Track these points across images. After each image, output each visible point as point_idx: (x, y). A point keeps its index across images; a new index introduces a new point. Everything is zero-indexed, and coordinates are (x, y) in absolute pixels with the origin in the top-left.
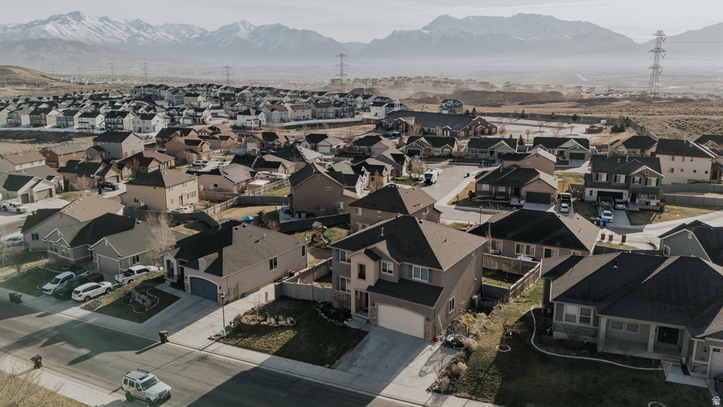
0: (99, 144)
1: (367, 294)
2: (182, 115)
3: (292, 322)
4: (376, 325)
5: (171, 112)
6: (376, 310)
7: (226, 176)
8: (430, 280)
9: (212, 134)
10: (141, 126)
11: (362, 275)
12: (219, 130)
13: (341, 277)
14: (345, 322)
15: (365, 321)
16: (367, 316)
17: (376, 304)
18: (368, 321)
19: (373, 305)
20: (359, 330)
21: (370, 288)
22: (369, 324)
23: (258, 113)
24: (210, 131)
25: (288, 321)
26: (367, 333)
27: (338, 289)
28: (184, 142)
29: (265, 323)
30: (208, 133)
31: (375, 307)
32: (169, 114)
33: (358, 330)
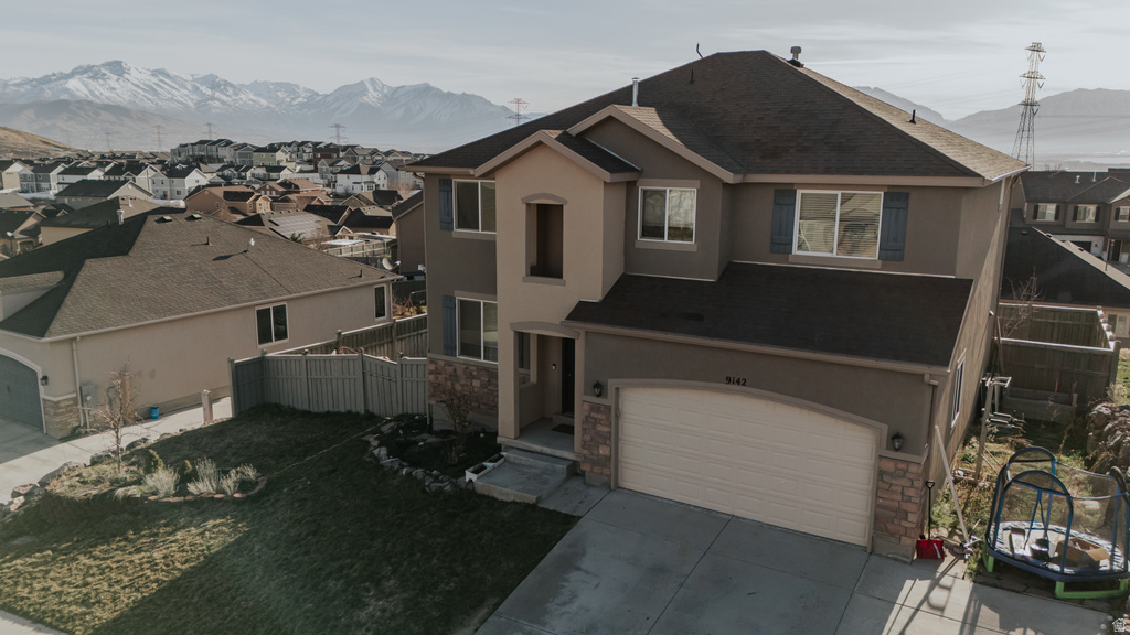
0: (66, 201)
1: (568, 346)
2: (245, 178)
3: (243, 485)
4: (612, 486)
5: (226, 172)
6: (613, 415)
7: (274, 227)
8: (890, 252)
9: (283, 193)
10: (167, 188)
11: (546, 263)
12: (297, 187)
13: (459, 298)
14: (469, 475)
15: (562, 467)
16: (571, 448)
17: (611, 384)
18: (574, 471)
19: (599, 388)
20: (533, 507)
21: (582, 312)
22: (576, 483)
23: (373, 171)
24: (281, 189)
25: (229, 483)
26: (569, 521)
27: (450, 350)
28: (221, 195)
29: (134, 491)
30: (277, 192)
31: (609, 401)
32: (222, 177)
33: (527, 511)
